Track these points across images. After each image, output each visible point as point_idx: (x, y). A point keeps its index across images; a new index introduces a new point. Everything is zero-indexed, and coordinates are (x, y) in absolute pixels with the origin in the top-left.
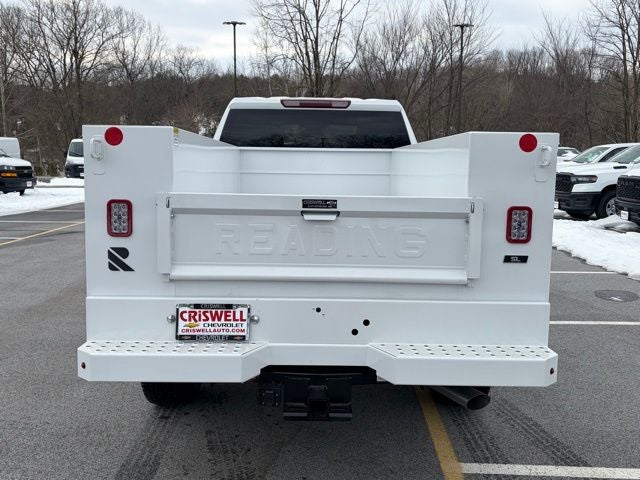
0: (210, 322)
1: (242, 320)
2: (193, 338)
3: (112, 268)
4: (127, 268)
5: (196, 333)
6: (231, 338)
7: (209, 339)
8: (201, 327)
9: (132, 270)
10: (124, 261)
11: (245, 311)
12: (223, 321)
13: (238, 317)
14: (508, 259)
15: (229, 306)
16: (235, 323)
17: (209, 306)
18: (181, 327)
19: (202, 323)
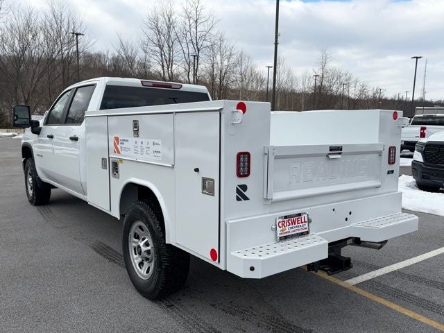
0: (291, 226)
1: (305, 222)
2: (286, 238)
3: (238, 199)
4: (246, 198)
5: (286, 235)
6: (302, 234)
7: (292, 236)
8: (287, 230)
9: (248, 199)
10: (244, 193)
11: (306, 216)
12: (296, 224)
13: (303, 221)
14: (389, 172)
15: (300, 215)
16: (301, 224)
17: (291, 216)
18: (279, 232)
19: (287, 228)
